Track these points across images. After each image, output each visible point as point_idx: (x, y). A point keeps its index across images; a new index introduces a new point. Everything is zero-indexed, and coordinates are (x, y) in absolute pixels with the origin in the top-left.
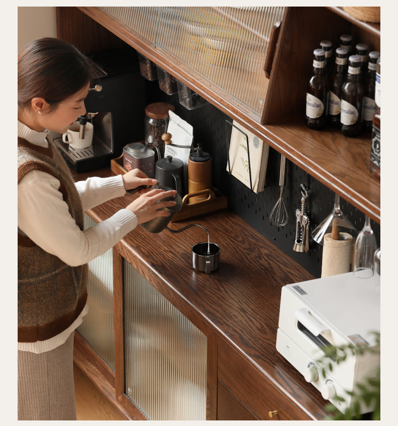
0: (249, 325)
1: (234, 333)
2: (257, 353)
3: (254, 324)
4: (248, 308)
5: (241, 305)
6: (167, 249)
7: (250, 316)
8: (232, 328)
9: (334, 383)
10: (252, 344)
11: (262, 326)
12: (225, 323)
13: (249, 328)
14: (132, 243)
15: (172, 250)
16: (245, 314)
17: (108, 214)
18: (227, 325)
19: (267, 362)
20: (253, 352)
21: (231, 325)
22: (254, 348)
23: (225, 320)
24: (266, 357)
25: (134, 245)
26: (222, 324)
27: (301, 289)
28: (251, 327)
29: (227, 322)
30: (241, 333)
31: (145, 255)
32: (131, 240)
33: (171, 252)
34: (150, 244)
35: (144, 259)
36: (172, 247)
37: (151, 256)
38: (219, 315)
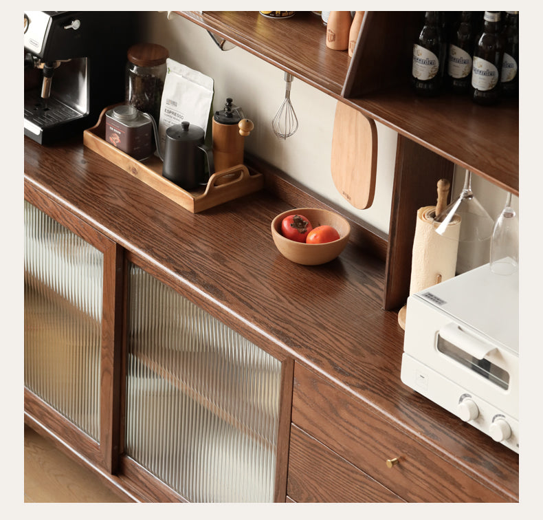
0: (336, 345)
1: (319, 357)
2: (360, 383)
3: (343, 344)
4: (327, 323)
5: (317, 320)
6: (189, 249)
7: (333, 334)
8: (315, 351)
9: (507, 418)
10: (349, 370)
11: (355, 346)
12: (303, 344)
13: (338, 350)
14: (139, 243)
15: (197, 250)
16: (326, 331)
17: (90, 204)
18: (307, 347)
19: (377, 393)
20: (353, 381)
21: (312, 347)
22: (354, 377)
23: (301, 341)
24: (373, 387)
25: (142, 245)
26: (301, 347)
27: (435, 298)
28: (340, 349)
29: (304, 343)
30: (330, 357)
31: (162, 258)
32: (135, 239)
33: (198, 253)
34: (164, 244)
35: (162, 263)
36: (196, 246)
37: (170, 259)
38: (291, 335)
